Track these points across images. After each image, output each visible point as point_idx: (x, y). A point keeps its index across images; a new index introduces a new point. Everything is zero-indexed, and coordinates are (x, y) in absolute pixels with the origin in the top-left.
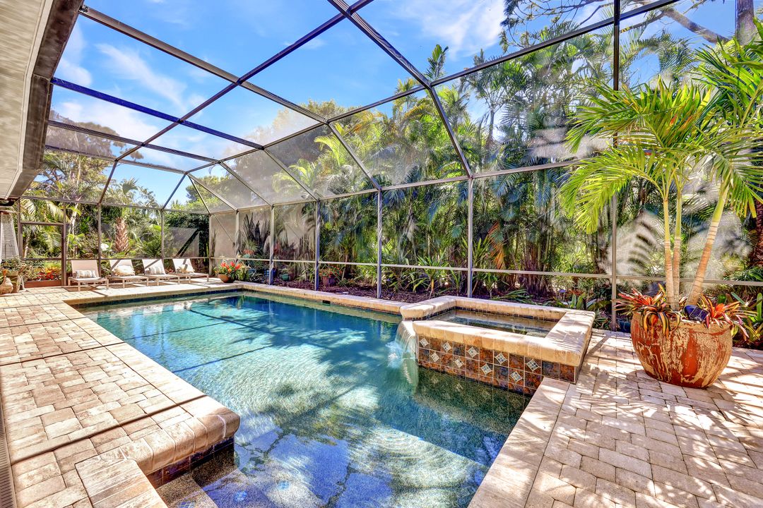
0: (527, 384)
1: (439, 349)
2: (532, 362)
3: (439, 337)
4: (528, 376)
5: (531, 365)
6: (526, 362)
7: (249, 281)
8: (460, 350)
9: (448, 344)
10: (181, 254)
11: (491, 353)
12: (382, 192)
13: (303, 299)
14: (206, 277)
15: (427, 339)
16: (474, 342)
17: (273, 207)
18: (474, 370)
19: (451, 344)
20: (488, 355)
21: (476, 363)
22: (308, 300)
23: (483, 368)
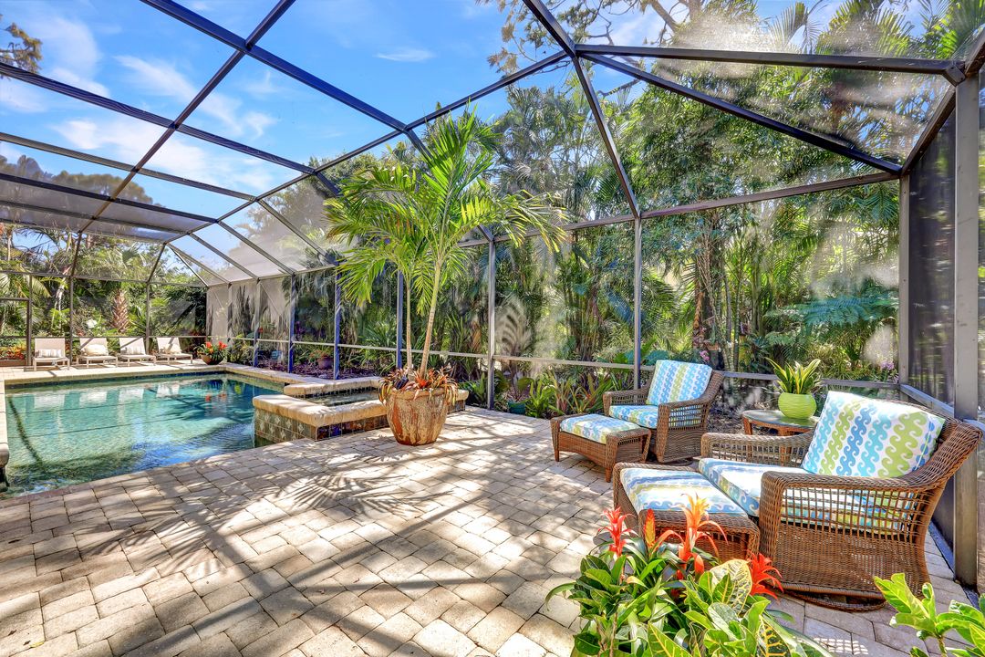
7: (242, 363)
14: (190, 358)
17: (259, 280)
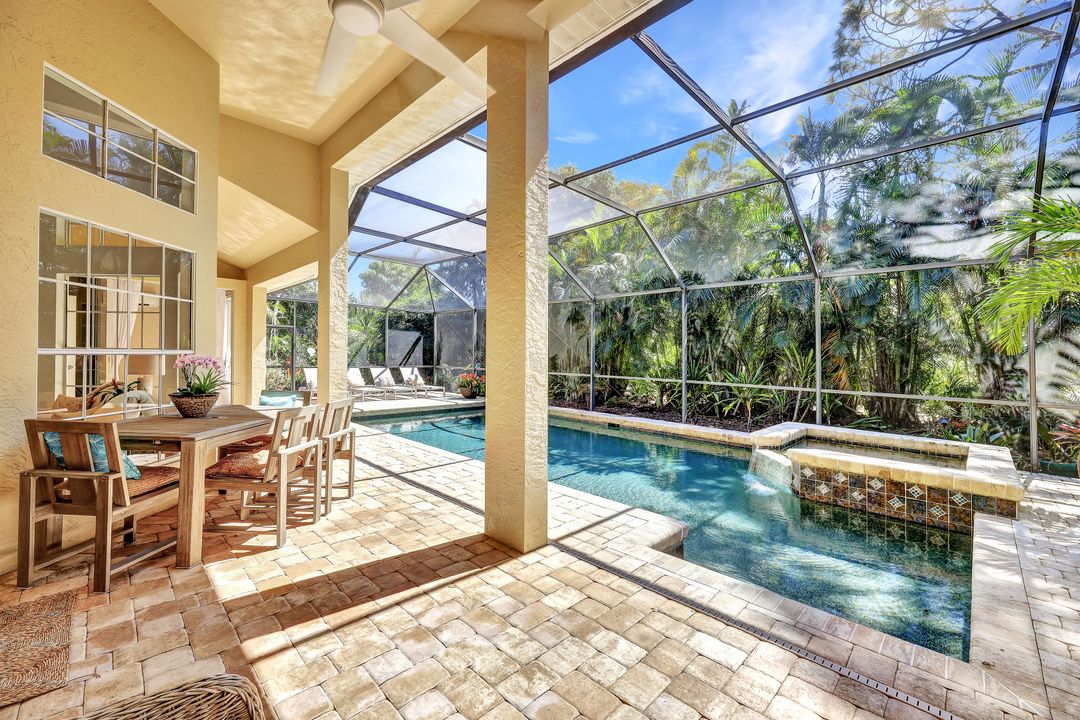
0: (953, 520)
1: (828, 480)
2: (959, 496)
3: (829, 466)
4: (953, 511)
5: (957, 498)
6: (951, 495)
8: (858, 481)
9: (841, 475)
10: (405, 362)
11: (903, 485)
12: (687, 292)
13: (579, 421)
14: (442, 390)
15: (813, 469)
16: (880, 473)
18: (880, 504)
19: (845, 475)
20: (897, 487)
21: (882, 496)
22: (586, 422)
23: (891, 502)
